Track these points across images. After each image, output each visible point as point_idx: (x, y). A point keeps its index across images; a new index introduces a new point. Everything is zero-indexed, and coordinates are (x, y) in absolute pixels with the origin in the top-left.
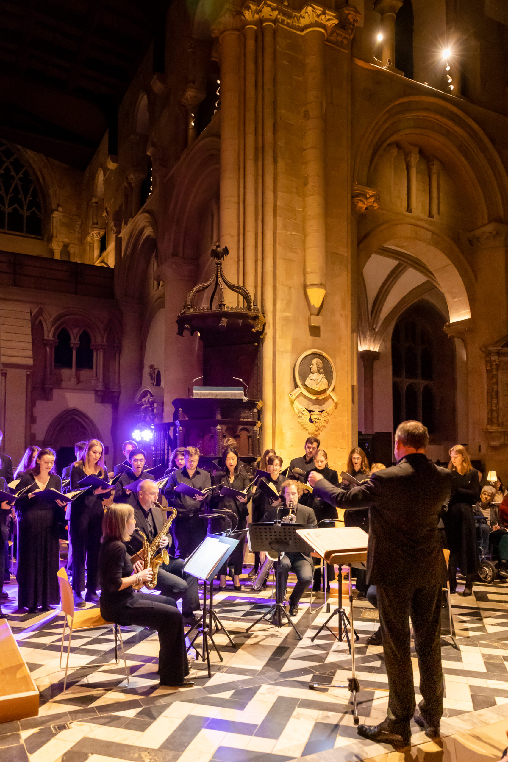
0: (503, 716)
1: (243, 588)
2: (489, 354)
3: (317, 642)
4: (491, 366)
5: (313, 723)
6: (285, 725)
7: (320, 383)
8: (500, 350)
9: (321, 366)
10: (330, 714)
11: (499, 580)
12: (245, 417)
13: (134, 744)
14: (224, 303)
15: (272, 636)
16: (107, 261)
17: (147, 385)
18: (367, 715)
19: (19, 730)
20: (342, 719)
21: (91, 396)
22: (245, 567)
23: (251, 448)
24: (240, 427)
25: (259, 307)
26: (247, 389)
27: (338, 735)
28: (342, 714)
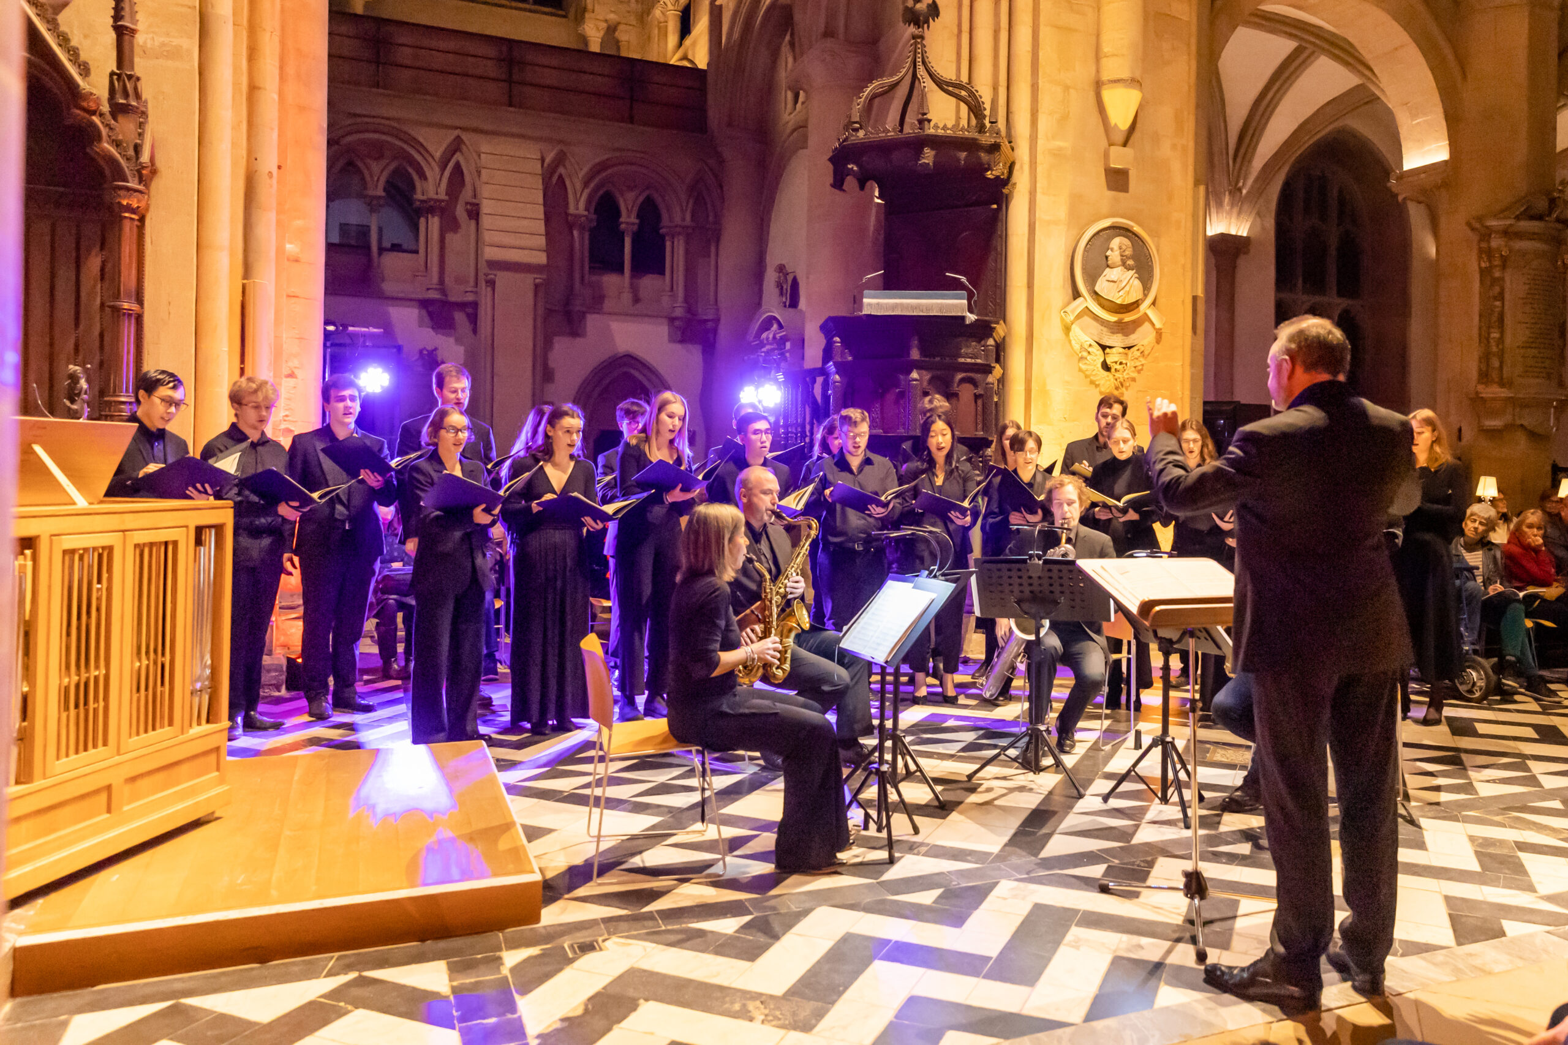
0: (1521, 958)
1: (962, 700)
2: (1485, 235)
3: (1114, 803)
4: (1490, 261)
5: (1109, 958)
6: (1049, 960)
7: (1127, 289)
8: (1511, 225)
9: (1128, 252)
10: (1145, 941)
11: (1498, 698)
12: (970, 353)
13: (734, 985)
14: (929, 116)
15: (1022, 789)
16: (694, 56)
17: (772, 305)
18: (1225, 945)
19: (500, 950)
20: (1169, 952)
21: (662, 330)
22: (966, 661)
23: (980, 418)
24: (960, 376)
25: (1001, 125)
26: (975, 298)
27: (1162, 983)
28: (1169, 943)
